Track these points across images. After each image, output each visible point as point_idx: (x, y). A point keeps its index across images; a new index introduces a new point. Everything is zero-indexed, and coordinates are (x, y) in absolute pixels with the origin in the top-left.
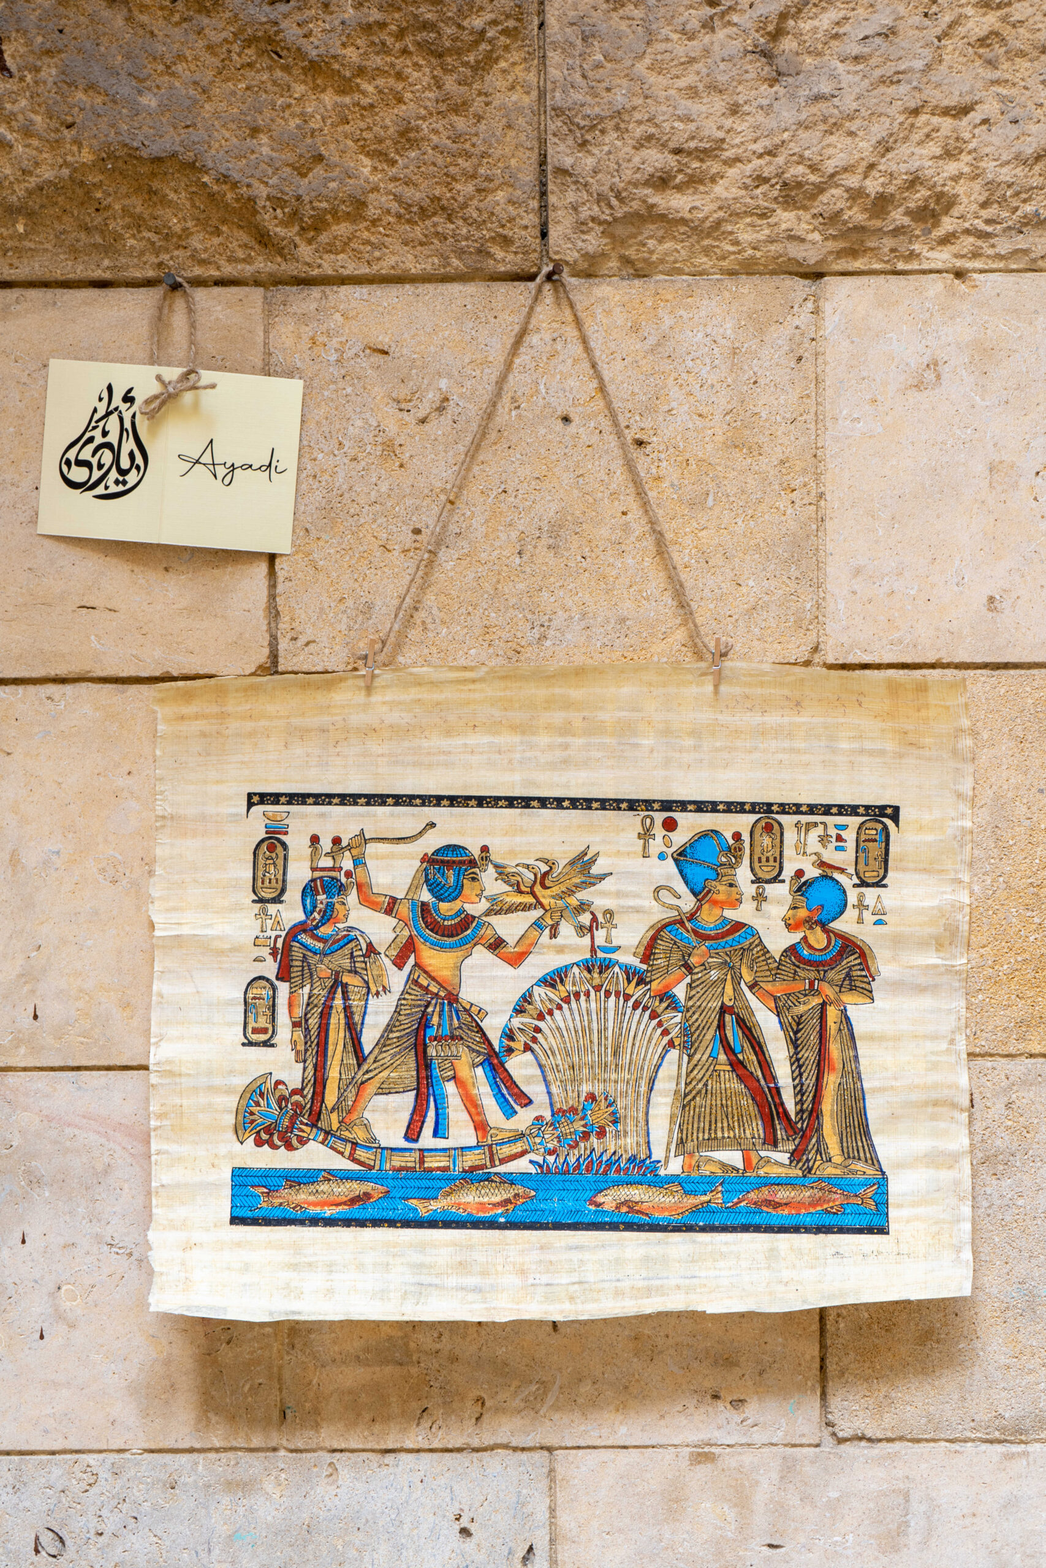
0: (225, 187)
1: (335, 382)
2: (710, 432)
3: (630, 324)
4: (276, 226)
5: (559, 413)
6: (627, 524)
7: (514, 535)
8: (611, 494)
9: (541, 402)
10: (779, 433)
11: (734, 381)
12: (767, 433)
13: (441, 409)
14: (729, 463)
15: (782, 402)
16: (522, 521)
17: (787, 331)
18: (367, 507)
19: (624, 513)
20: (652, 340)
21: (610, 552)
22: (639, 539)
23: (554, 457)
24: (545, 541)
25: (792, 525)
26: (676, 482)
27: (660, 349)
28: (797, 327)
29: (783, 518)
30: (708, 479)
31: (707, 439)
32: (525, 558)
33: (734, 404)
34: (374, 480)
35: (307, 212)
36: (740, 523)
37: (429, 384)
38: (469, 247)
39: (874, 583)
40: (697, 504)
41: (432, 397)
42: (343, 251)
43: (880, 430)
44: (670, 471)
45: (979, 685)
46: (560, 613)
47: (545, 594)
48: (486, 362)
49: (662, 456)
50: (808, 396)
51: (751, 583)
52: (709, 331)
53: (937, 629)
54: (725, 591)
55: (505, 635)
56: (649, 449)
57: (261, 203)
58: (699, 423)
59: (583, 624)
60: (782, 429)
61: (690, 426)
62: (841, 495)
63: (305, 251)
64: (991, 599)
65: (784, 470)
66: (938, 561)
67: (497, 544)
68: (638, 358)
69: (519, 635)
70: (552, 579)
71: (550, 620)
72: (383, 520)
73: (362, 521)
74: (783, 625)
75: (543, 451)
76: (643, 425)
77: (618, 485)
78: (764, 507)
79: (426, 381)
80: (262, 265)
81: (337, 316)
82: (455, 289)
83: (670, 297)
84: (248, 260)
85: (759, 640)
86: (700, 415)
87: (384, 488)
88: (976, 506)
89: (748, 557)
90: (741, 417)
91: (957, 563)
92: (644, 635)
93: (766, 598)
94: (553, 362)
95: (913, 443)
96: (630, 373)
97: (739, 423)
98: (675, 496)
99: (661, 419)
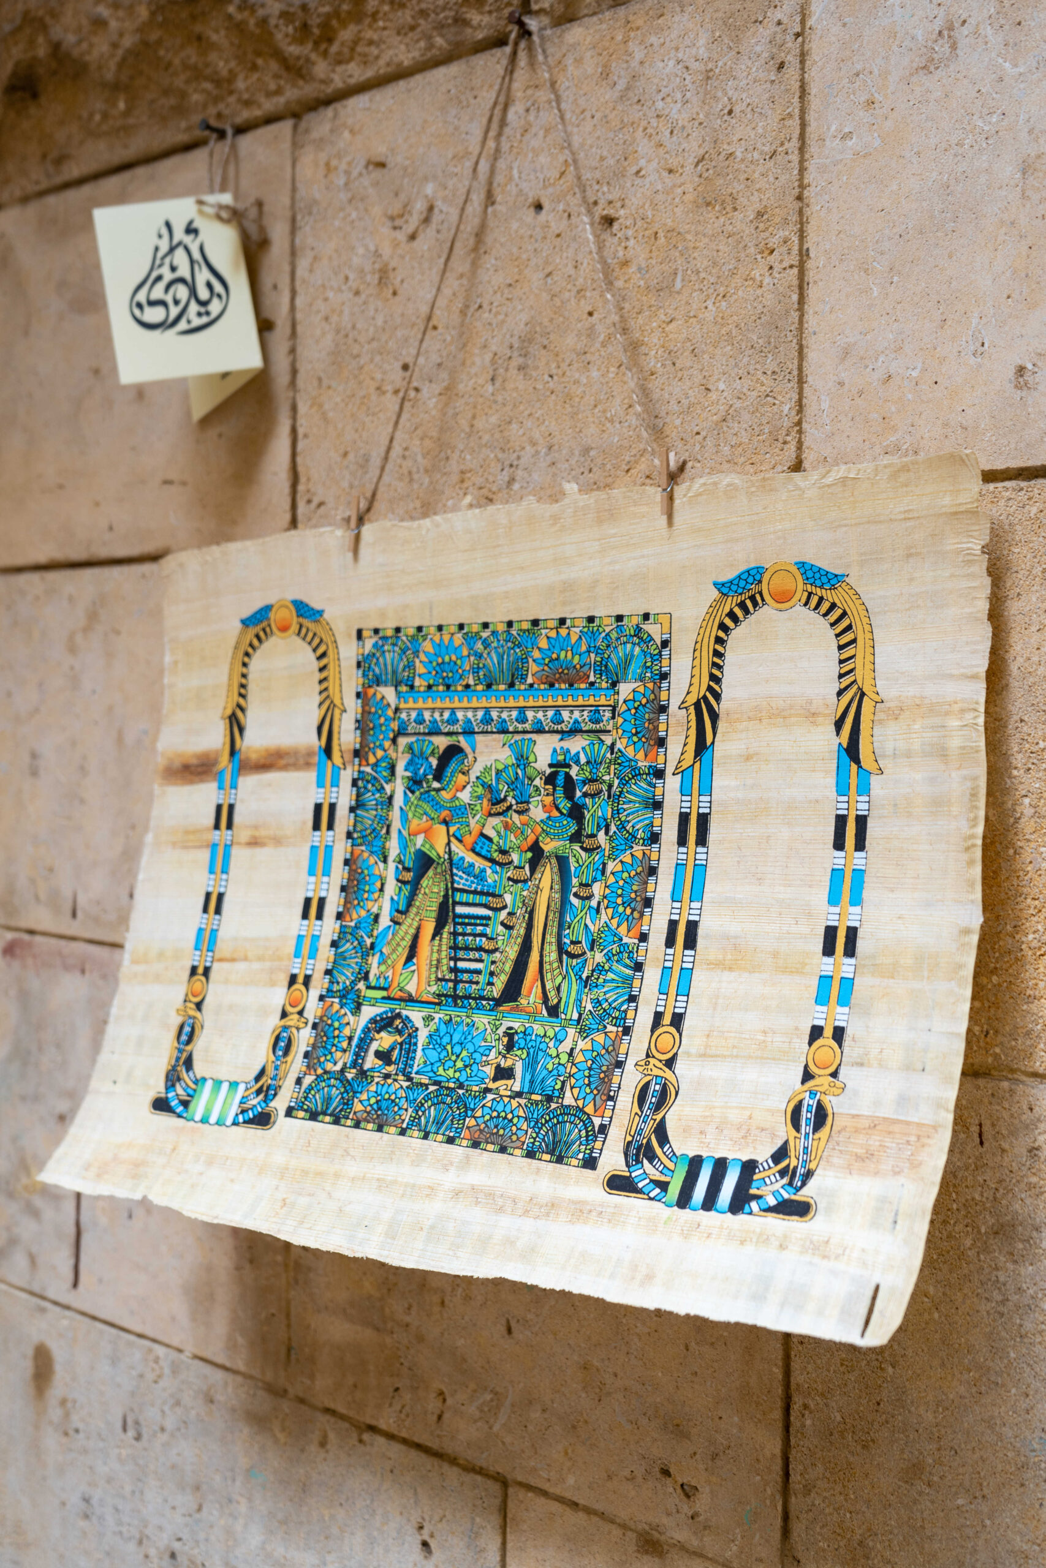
0: (246, 13)
1: (342, 209)
2: (679, 191)
3: (600, 70)
4: (290, 44)
5: (530, 200)
6: (592, 328)
7: (488, 357)
8: (579, 292)
9: (514, 190)
10: (756, 175)
11: (707, 115)
12: (742, 177)
13: (427, 220)
14: (700, 228)
15: (760, 131)
16: (495, 339)
17: (766, 32)
18: (366, 346)
19: (590, 314)
20: (621, 85)
21: (576, 365)
22: (604, 345)
23: (524, 256)
24: (517, 361)
25: (769, 299)
26: (643, 265)
27: (631, 94)
28: (779, 23)
29: (759, 292)
30: (677, 254)
31: (677, 200)
32: (498, 383)
33: (707, 146)
34: (372, 313)
35: (314, 21)
36: (710, 307)
37: (418, 193)
38: (446, 18)
39: (866, 367)
40: (663, 289)
41: (420, 206)
42: (351, 59)
43: (877, 143)
44: (638, 251)
45: (1002, 503)
46: (528, 448)
47: (514, 426)
48: (468, 153)
49: (630, 233)
50: (790, 115)
51: (722, 386)
52: (680, 55)
53: (946, 425)
54: (692, 399)
55: (479, 481)
56: (616, 226)
57: (273, 22)
58: (669, 180)
59: (549, 459)
60: (760, 169)
61: (659, 187)
62: (827, 247)
63: (321, 68)
64: (1021, 370)
65: (762, 226)
66: (949, 323)
67: (473, 371)
68: (607, 111)
69: (491, 479)
70: (522, 408)
71: (519, 458)
72: (378, 358)
73: (362, 362)
74: (756, 439)
75: (515, 250)
76: (610, 197)
77: (585, 278)
78: (738, 280)
79: (415, 190)
80: (292, 93)
81: (346, 134)
82: (441, 72)
83: (640, 22)
84: (278, 92)
85: (729, 462)
86: (670, 171)
87: (380, 322)
88: (1003, 231)
89: (718, 351)
90: (713, 164)
91: (975, 321)
92: (608, 466)
93: (738, 404)
94: (528, 136)
95: (918, 154)
96: (598, 133)
97: (711, 172)
98: (642, 283)
99: (629, 185)
